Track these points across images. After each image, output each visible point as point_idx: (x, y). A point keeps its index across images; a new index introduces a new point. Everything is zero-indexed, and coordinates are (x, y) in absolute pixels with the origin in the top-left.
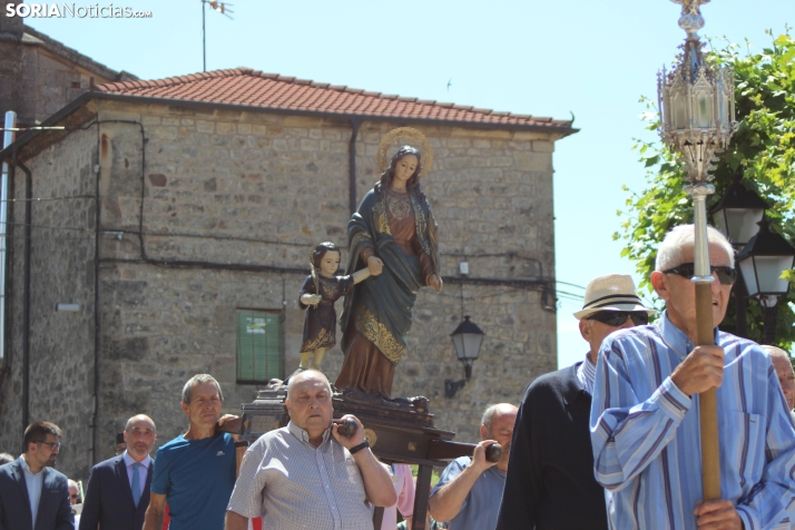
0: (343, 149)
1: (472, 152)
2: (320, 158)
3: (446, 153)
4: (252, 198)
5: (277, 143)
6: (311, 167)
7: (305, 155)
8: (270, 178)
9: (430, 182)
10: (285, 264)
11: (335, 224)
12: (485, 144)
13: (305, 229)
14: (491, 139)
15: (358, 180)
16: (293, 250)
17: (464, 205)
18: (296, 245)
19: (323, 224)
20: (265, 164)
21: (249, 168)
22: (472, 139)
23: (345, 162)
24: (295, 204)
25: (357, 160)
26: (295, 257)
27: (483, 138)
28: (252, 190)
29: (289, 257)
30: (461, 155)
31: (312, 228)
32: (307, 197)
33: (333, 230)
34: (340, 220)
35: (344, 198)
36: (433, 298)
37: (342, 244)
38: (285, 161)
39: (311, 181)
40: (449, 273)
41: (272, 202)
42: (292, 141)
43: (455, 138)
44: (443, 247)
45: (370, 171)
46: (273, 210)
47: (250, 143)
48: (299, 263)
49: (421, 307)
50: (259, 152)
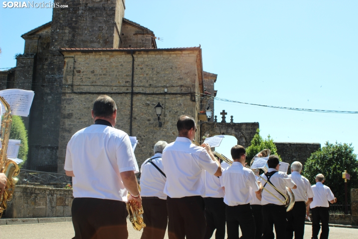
0: (131, 59)
1: (170, 58)
2: (124, 63)
3: (162, 59)
4: (104, 75)
5: (112, 60)
6: (122, 65)
7: (120, 62)
8: (109, 69)
9: (157, 67)
10: (112, 92)
11: (128, 80)
12: (175, 55)
13: (119, 82)
14: (176, 54)
15: (135, 68)
16: (115, 88)
17: (167, 73)
18: (116, 86)
19: (124, 80)
20: (108, 65)
21: (104, 67)
22: (170, 54)
23: (132, 63)
24: (116, 75)
25: (135, 62)
26: (116, 90)
27: (174, 54)
28: (104, 72)
29: (114, 90)
30: (167, 59)
31: (121, 82)
32: (120, 73)
33: (127, 82)
34: (129, 79)
35: (130, 73)
36: (156, 99)
37: (129, 85)
38: (114, 64)
39: (121, 69)
40: (162, 92)
41: (110, 75)
42: (116, 59)
43: (165, 54)
44: (160, 85)
45: (138, 65)
46: (110, 77)
47: (104, 60)
48: (117, 91)
49: (152, 102)
50: (107, 62)
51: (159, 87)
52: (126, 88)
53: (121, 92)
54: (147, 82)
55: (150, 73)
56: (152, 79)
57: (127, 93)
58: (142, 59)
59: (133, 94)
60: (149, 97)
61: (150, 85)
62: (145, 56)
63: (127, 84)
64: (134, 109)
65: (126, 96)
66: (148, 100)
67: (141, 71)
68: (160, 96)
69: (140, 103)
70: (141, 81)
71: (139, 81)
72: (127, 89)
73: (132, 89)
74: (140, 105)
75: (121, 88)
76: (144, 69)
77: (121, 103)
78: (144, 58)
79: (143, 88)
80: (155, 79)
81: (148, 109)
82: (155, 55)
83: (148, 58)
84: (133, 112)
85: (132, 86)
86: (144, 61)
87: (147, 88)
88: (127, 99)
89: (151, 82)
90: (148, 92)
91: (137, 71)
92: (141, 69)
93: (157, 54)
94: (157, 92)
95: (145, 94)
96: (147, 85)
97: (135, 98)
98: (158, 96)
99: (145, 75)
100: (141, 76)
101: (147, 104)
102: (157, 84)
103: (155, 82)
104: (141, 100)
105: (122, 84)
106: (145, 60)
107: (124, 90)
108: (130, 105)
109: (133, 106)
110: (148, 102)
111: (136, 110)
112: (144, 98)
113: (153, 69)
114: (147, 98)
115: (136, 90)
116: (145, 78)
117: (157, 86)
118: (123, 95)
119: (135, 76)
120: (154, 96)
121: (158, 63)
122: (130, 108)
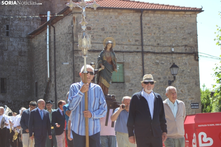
0: (139, 18)
1: (174, 18)
2: (132, 21)
3: (167, 18)
4: (114, 33)
5: (121, 17)
6: (130, 23)
7: (128, 20)
8: (119, 27)
9: (163, 27)
10: (124, 50)
11: (137, 39)
12: (178, 16)
13: (129, 41)
14: (179, 14)
15: (143, 27)
16: (126, 46)
17: (172, 32)
18: (127, 45)
19: (134, 39)
20: (118, 23)
21: (113, 24)
22: (174, 14)
23: (139, 22)
24: (126, 34)
25: (143, 21)
26: (127, 48)
27: (177, 14)
28: (114, 30)
29: (125, 48)
30: (171, 19)
31: (131, 40)
32: (129, 32)
33: (136, 41)
34: (138, 38)
35: (139, 32)
36: (164, 58)
37: (139, 44)
38: (123, 22)
39: (130, 27)
40: (169, 51)
41: (120, 33)
42: (125, 17)
43: (169, 14)
44: (167, 44)
45: (146, 24)
46: (120, 36)
47: (113, 17)
48: (128, 50)
49: (161, 61)
50: (116, 20)
51: (166, 46)
52: (136, 47)
53: (132, 50)
54: (155, 41)
55: (157, 32)
56: (159, 38)
57: (138, 52)
58: (148, 18)
59: (143, 53)
60: (158, 57)
61: (158, 44)
62: (152, 15)
63: (137, 43)
64: (145, 68)
65: (136, 55)
66: (157, 59)
67: (149, 30)
68: (167, 55)
69: (150, 62)
70: (149, 40)
71: (147, 40)
72: (138, 48)
73: (142, 48)
74: (150, 64)
75: (132, 46)
76: (152, 28)
77: (133, 62)
78: (151, 17)
79: (153, 48)
80: (162, 38)
81: (158, 68)
82: (161, 14)
83: (155, 17)
84: (145, 71)
85: (142, 45)
86: (150, 20)
87: (156, 47)
88: (138, 57)
89: (159, 42)
90: (157, 51)
91: (145, 30)
92: (149, 28)
93: (163, 14)
94: (165, 52)
95: (154, 53)
96: (155, 44)
97: (146, 57)
98: (165, 55)
99: (153, 35)
100: (149, 35)
101: (156, 63)
102: (164, 44)
103: (162, 41)
104: (151, 59)
105: (132, 43)
106: (151, 19)
107: (134, 48)
108: (141, 63)
109: (145, 65)
110: (158, 61)
111: (147, 68)
112: (153, 57)
113: (159, 28)
114: (157, 57)
115: (146, 49)
116: (153, 37)
117: (164, 45)
118: (133, 53)
119: (144, 35)
120: (162, 55)
121: (164, 23)
122: (141, 67)
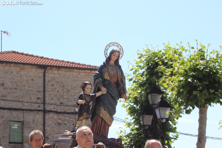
0: (42, 75)
1: (79, 76)
2: (35, 77)
3: (72, 76)
4: (15, 89)
5: (22, 73)
6: (32, 80)
7: (31, 76)
8: (20, 83)
9: (67, 85)
10: (24, 108)
11: (39, 96)
12: (83, 74)
13: (30, 98)
14: (85, 73)
15: (46, 84)
16: (27, 104)
17: (77, 91)
18: (27, 102)
19: (35, 97)
20: (19, 79)
21: (14, 80)
22: (79, 72)
23: (42, 79)
24: (27, 90)
25: (46, 78)
26: (27, 106)
27: (82, 72)
28: (15, 86)
29: (25, 106)
30: (76, 77)
31: (32, 98)
32: (31, 88)
33: (38, 98)
34: (41, 95)
35: (42, 89)
36: (67, 118)
37: (41, 102)
38: (25, 78)
39: (32, 84)
40: (72, 111)
41: (20, 89)
42: (27, 72)
43: (75, 72)
44: (70, 104)
45: (49, 81)
46: (21, 92)
47: (14, 73)
48: (28, 108)
49: (64, 121)
50: (17, 75)
51: (69, 106)
52: (37, 105)
53: (33, 108)
54: (58, 100)
55: (61, 90)
56: (62, 96)
57: (39, 111)
58: (52, 75)
59: (45, 112)
60: (61, 116)
61: (61, 103)
62: (56, 72)
63: (39, 101)
64: (46, 128)
65: (38, 113)
66: (60, 119)
67: (52, 88)
68: (71, 116)
69: (52, 122)
70: (52, 98)
71: (50, 98)
72: (39, 107)
73: (44, 106)
74: (52, 124)
75: (33, 104)
76: (55, 86)
77: (34, 121)
78: (54, 74)
79: (55, 106)
80: (65, 97)
81: (60, 129)
82: (66, 72)
83: (59, 74)
84: (46, 131)
85: (44, 103)
86: (54, 78)
87: (59, 107)
88: (39, 116)
89: (62, 101)
90: (59, 111)
91: (48, 87)
92: (52, 85)
93: (68, 71)
94: (68, 111)
95: (56, 112)
96: (58, 103)
97: (48, 116)
98: (69, 115)
99: (56, 93)
100: (52, 93)
101: (59, 123)
102: (67, 103)
103: (66, 100)
104: (53, 118)
105: (34, 101)
106: (55, 76)
107: (35, 107)
108: (42, 123)
109: (46, 125)
110: (60, 121)
111: (48, 129)
112: (56, 116)
113: (63, 87)
114: (59, 117)
115: (48, 108)
116: (56, 96)
117: (68, 105)
118: (34, 112)
119: (46, 93)
120: (65, 115)
121: (69, 81)
122: (42, 127)
